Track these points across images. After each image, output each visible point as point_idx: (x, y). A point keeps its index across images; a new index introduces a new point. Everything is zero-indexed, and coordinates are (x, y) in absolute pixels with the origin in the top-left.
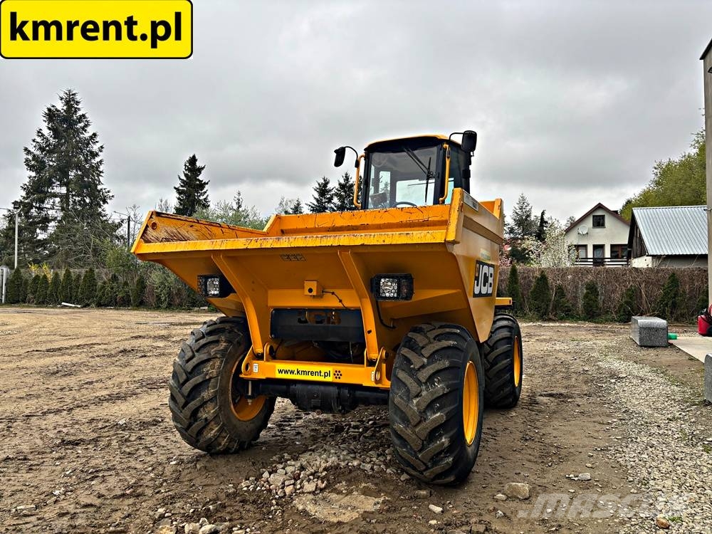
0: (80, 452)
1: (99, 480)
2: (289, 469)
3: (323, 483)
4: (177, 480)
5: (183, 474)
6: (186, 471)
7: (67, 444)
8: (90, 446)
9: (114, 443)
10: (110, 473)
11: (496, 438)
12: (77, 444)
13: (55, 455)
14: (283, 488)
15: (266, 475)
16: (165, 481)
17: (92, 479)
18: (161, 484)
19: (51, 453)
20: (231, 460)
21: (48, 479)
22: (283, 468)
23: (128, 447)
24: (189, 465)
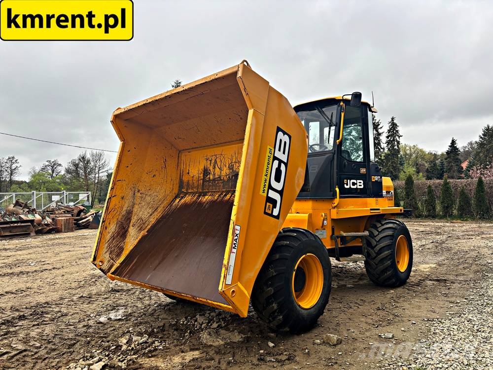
0: (117, 295)
1: (115, 310)
2: (212, 314)
3: (224, 323)
4: (152, 315)
5: (157, 312)
6: (159, 310)
7: (114, 291)
8: (124, 293)
9: (137, 292)
10: (122, 308)
11: (360, 307)
12: (118, 292)
13: (105, 296)
14: (202, 325)
15: (198, 316)
16: (145, 314)
17: (112, 310)
18: (142, 316)
19: (104, 295)
20: (185, 306)
21: (94, 308)
22: (209, 314)
23: (142, 295)
24: (163, 307)
